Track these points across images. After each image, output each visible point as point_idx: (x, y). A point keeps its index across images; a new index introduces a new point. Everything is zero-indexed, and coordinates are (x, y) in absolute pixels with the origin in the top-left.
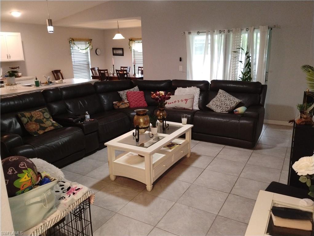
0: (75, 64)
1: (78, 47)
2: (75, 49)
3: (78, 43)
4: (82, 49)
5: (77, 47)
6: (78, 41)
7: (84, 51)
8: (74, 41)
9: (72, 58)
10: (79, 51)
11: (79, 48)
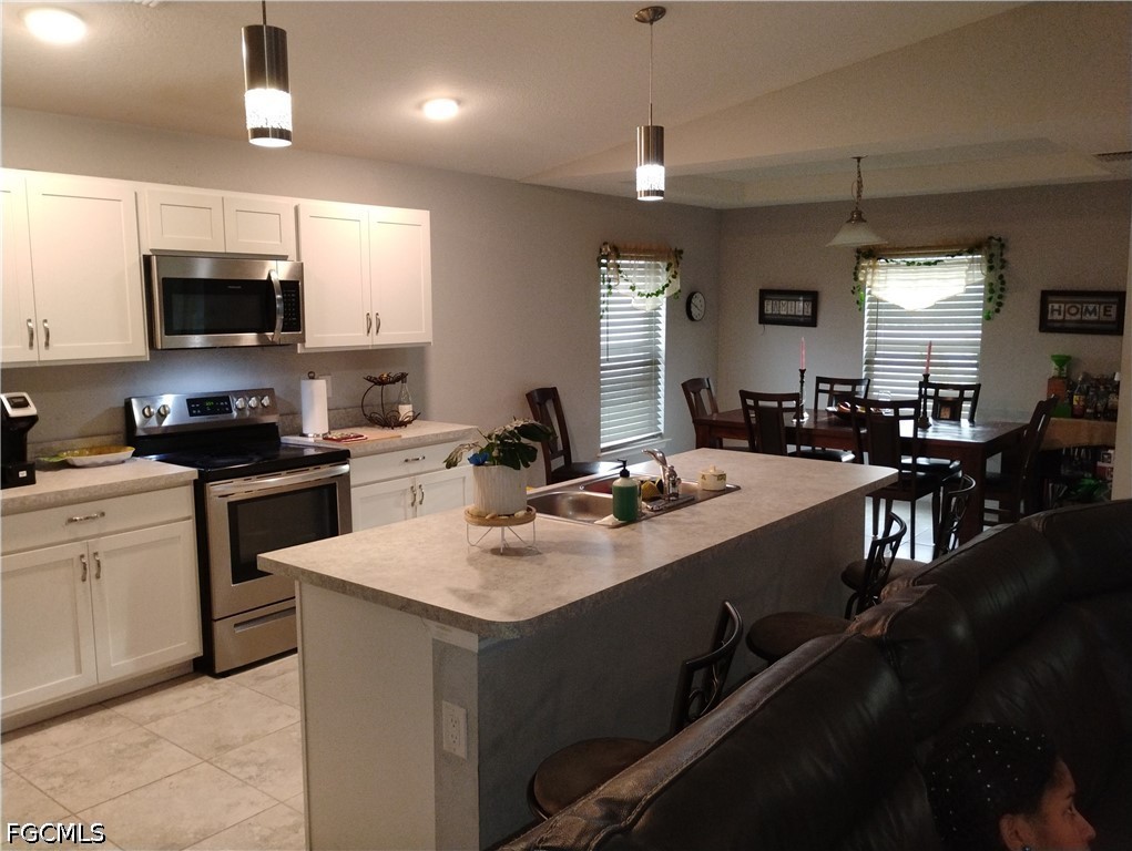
0: (608, 360)
1: (630, 284)
2: (618, 295)
3: (632, 266)
4: (643, 295)
5: (627, 283)
6: (632, 258)
7: (648, 304)
8: (618, 257)
9: (602, 336)
10: (630, 302)
11: (633, 288)
